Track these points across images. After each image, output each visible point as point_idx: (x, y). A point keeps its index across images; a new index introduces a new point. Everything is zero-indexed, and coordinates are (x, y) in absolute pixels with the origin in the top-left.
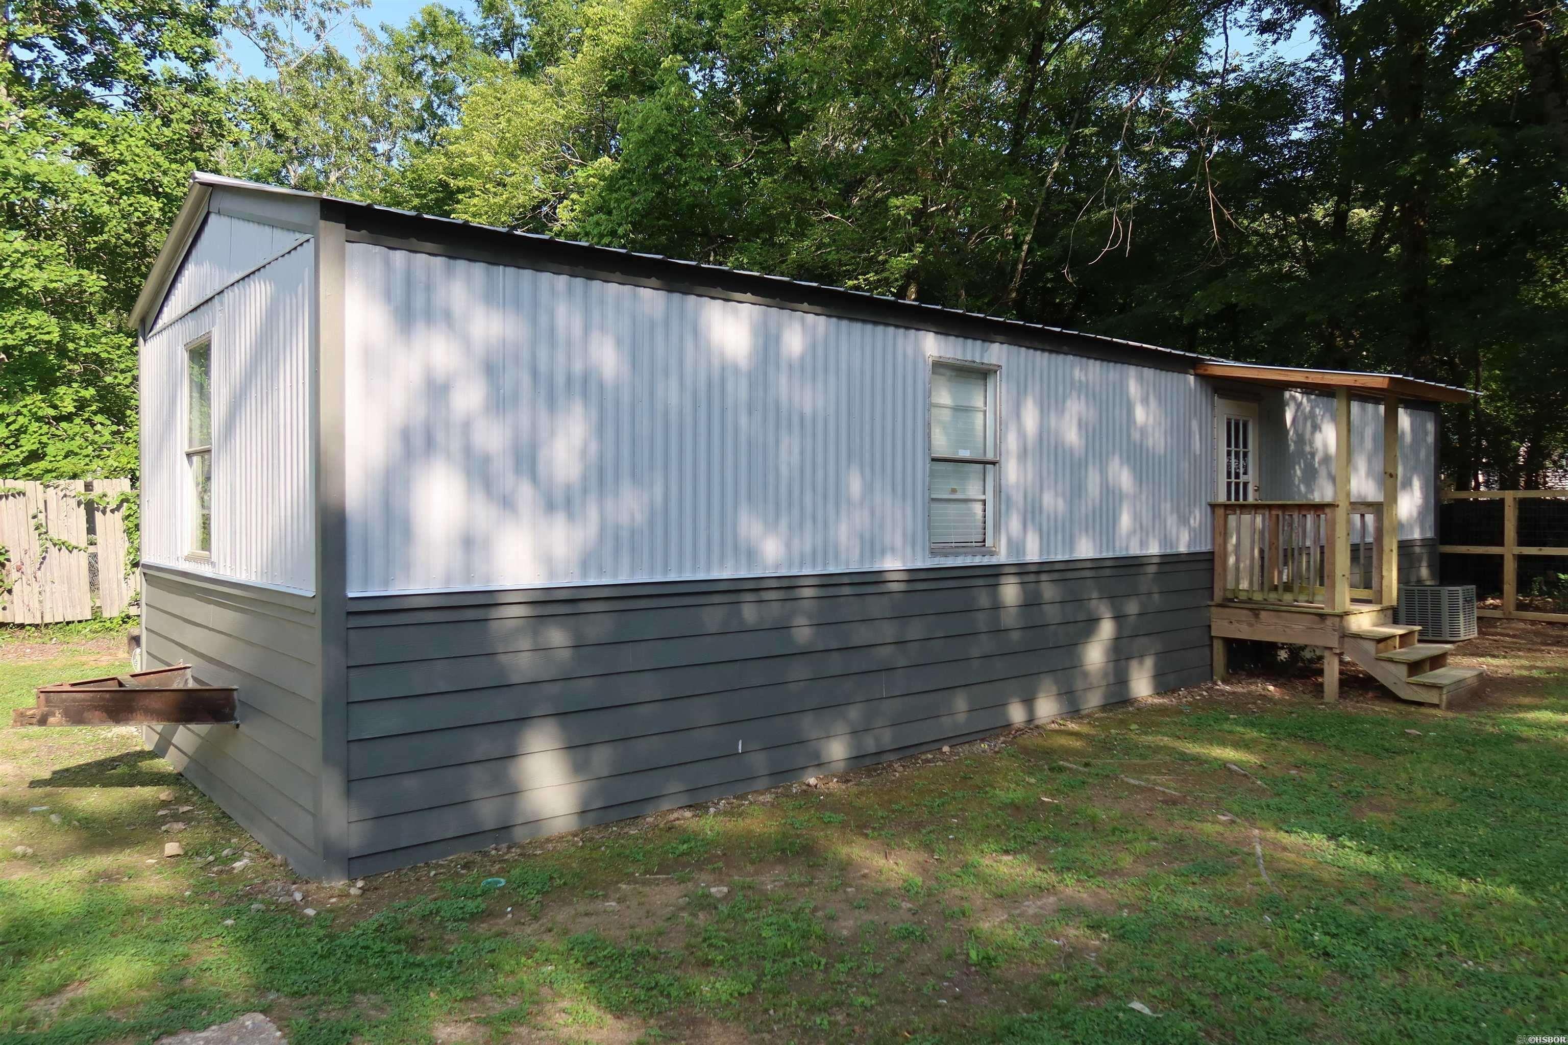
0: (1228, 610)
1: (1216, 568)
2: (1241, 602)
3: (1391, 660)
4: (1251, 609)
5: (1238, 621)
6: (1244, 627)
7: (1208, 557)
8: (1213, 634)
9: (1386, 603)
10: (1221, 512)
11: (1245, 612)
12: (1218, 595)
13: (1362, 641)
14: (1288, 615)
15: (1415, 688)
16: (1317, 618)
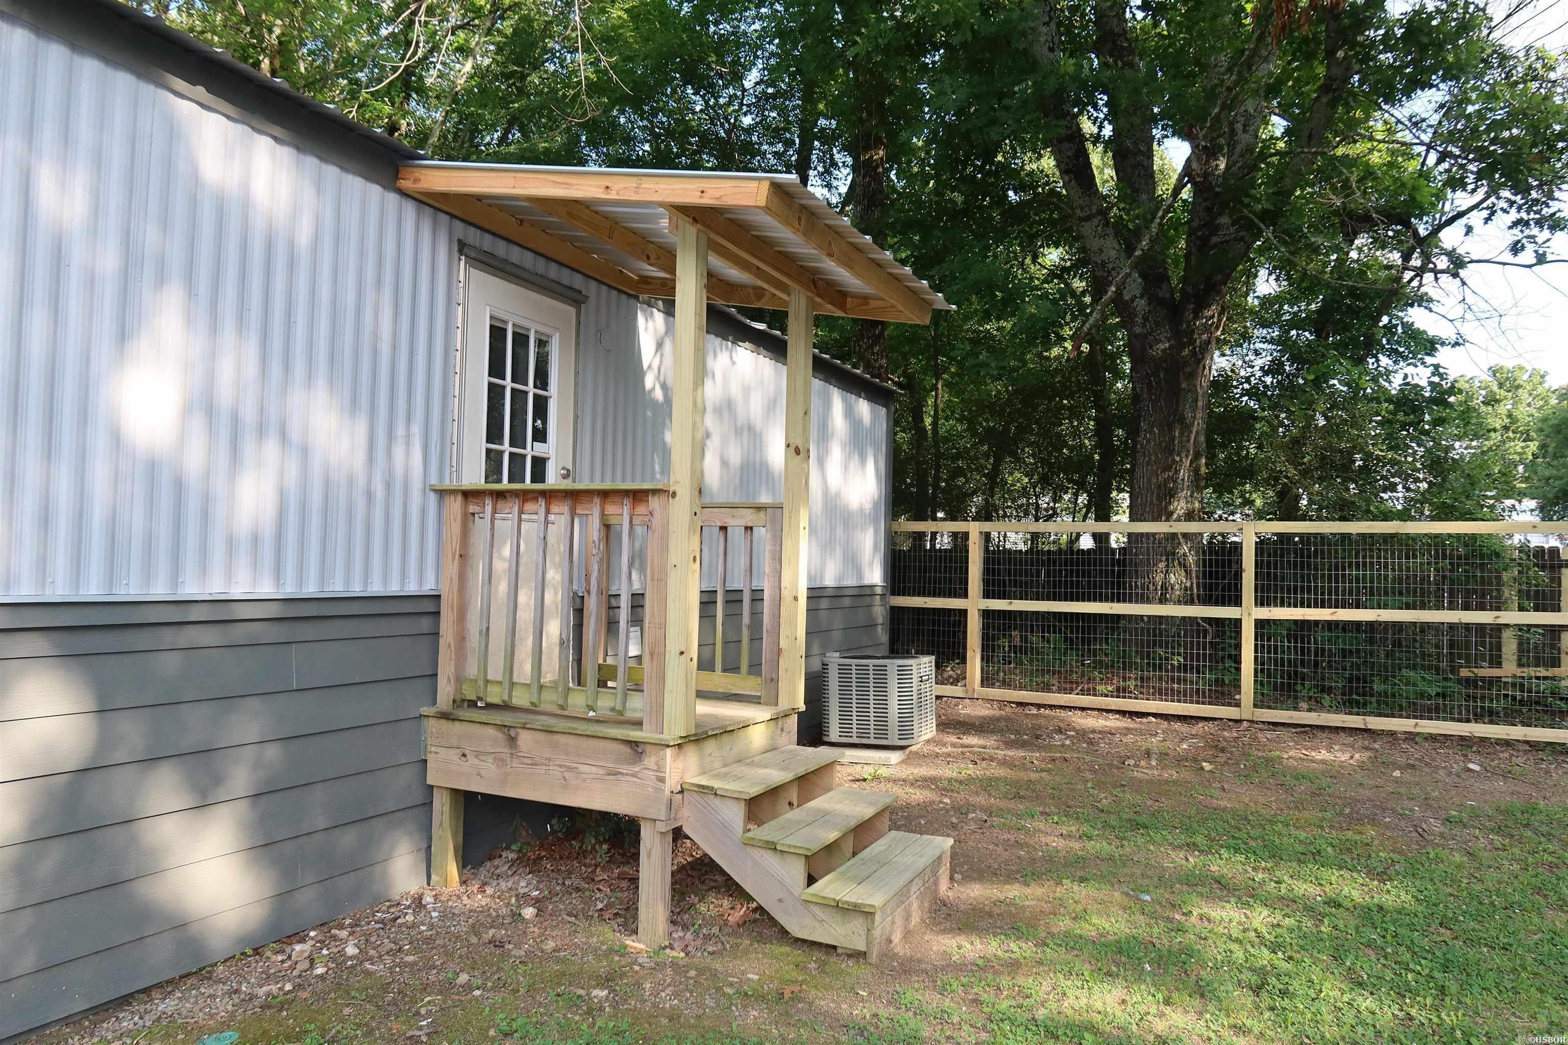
0: (457, 727)
1: (443, 631)
2: (490, 706)
3: (772, 847)
4: (502, 727)
5: (478, 754)
6: (489, 767)
7: (430, 607)
8: (430, 781)
9: (784, 704)
10: (455, 505)
11: (491, 731)
12: (445, 691)
13: (717, 802)
14: (571, 740)
15: (816, 910)
16: (626, 749)
